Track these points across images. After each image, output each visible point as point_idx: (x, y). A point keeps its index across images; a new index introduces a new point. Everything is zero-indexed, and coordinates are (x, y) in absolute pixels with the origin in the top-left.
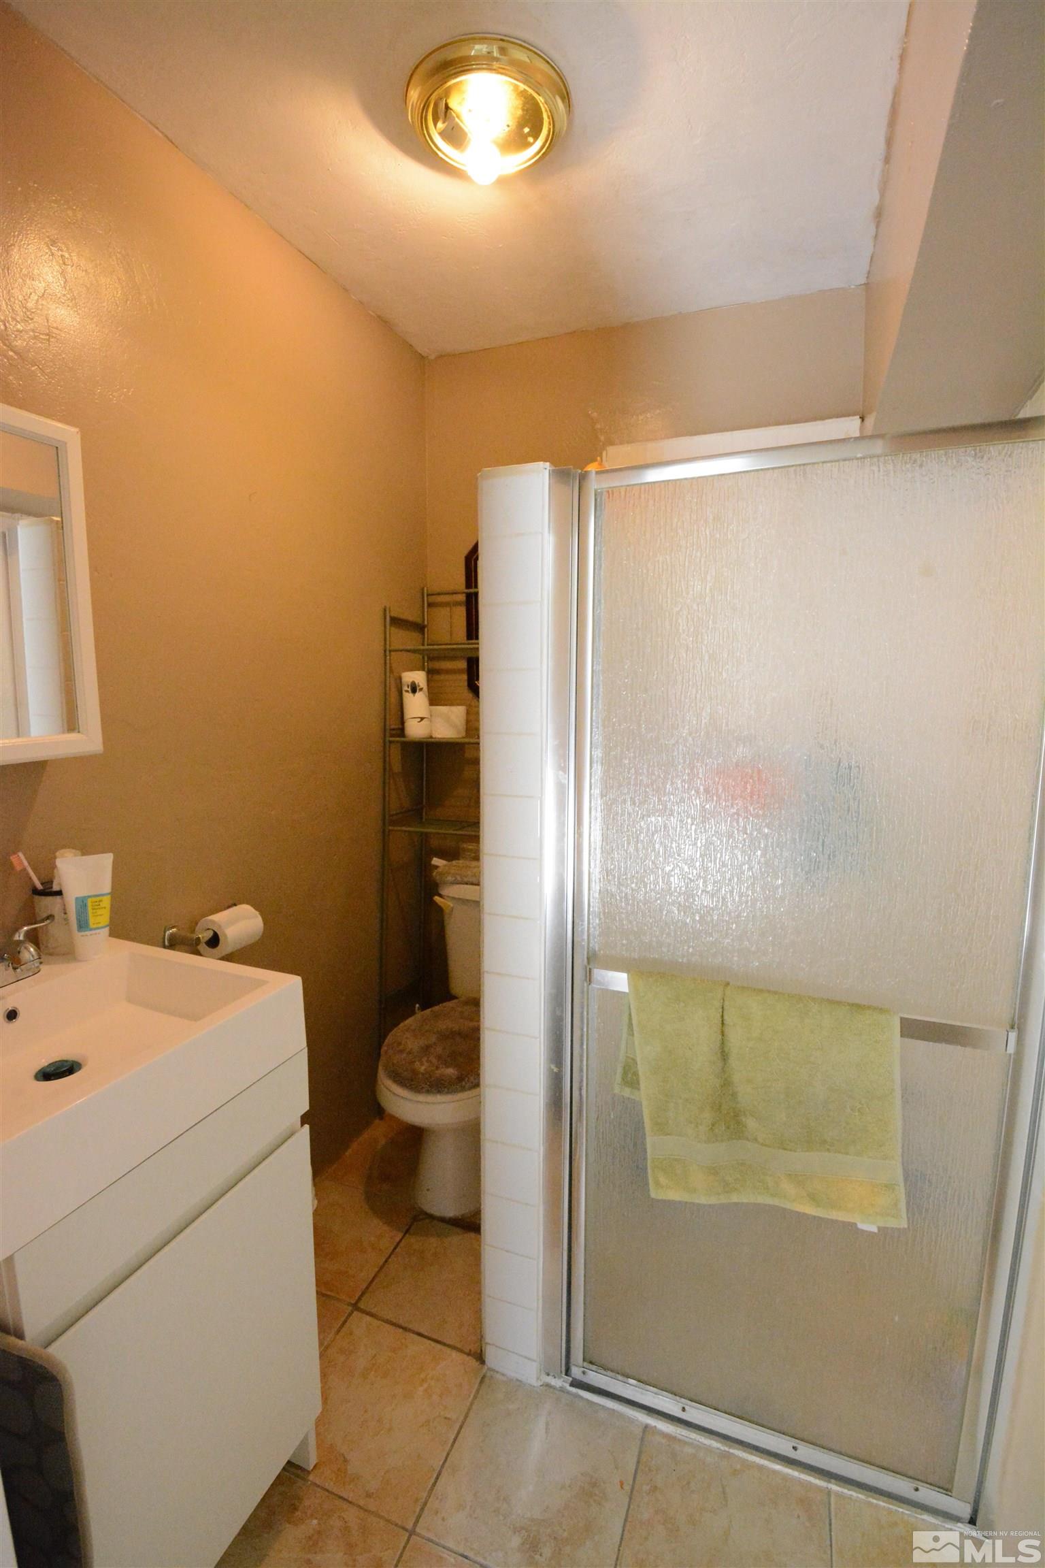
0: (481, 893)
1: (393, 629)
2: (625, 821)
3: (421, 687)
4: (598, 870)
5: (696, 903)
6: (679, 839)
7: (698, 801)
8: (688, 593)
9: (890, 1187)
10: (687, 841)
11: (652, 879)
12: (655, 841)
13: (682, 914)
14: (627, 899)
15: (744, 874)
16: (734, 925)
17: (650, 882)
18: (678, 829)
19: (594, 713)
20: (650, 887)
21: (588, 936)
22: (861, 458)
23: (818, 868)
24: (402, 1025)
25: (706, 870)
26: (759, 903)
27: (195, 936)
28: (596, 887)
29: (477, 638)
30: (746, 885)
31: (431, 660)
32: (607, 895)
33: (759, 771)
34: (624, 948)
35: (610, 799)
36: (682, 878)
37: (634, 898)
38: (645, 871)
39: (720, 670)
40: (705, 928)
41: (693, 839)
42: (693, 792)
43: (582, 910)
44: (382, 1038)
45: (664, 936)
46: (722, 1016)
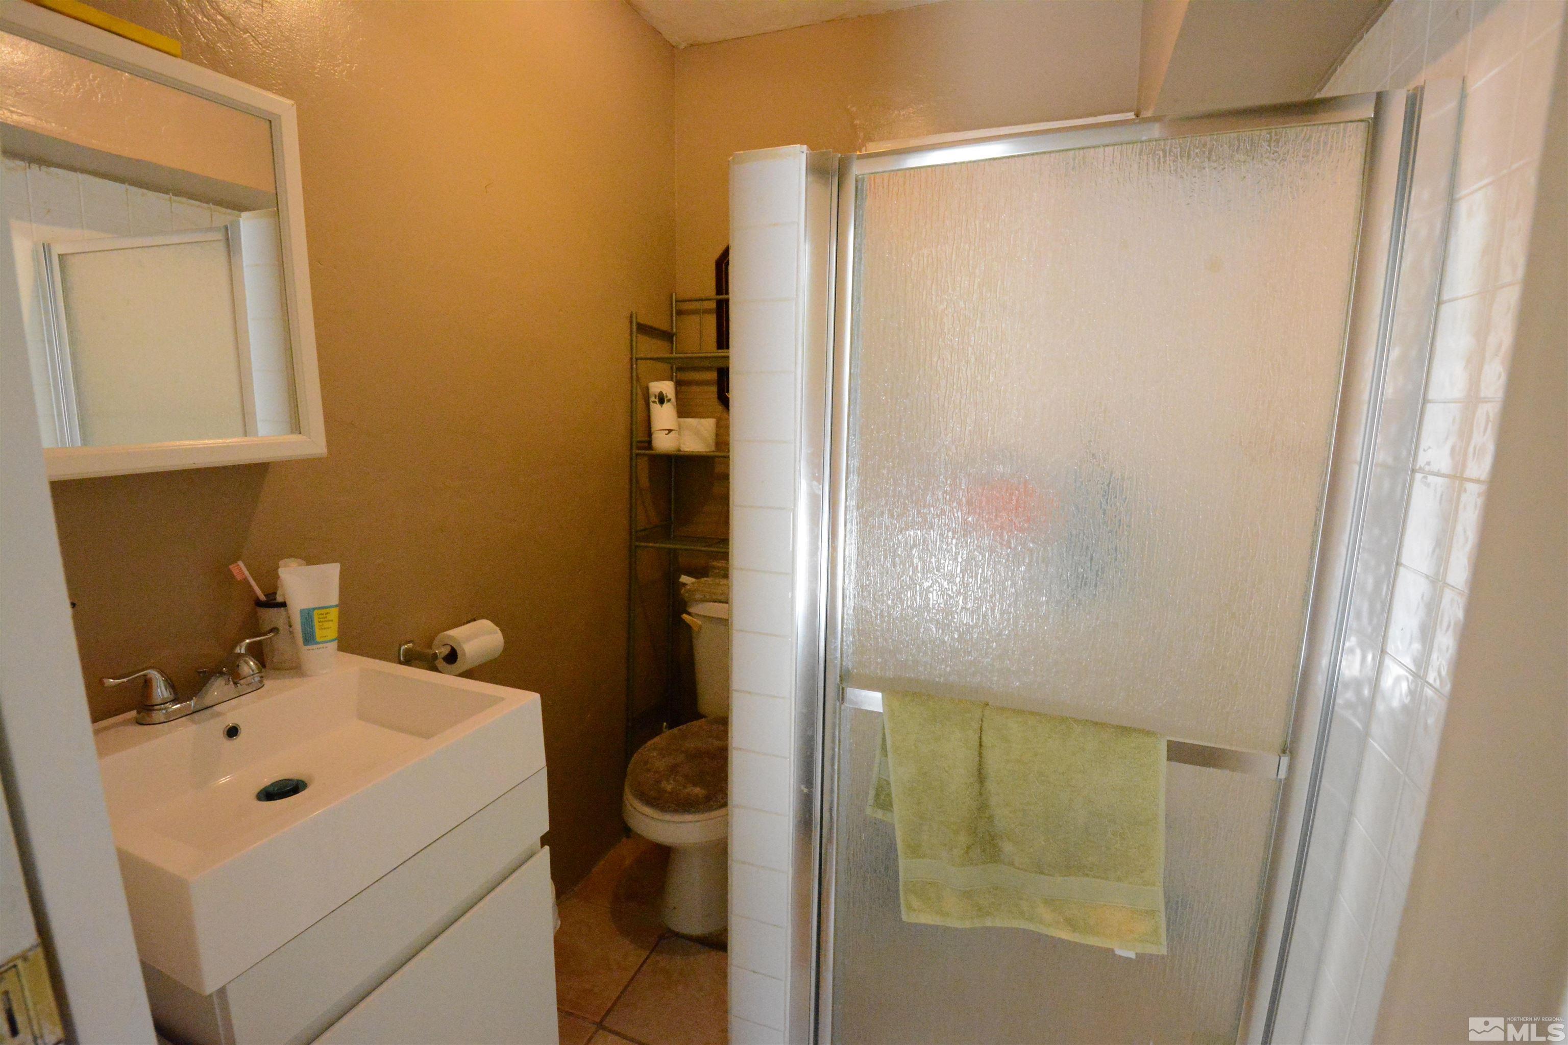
0: (730, 611)
1: (638, 335)
2: (881, 534)
3: (668, 398)
4: (852, 585)
5: (955, 620)
6: (938, 554)
7: (960, 514)
8: (954, 290)
9: (1151, 913)
10: (947, 556)
11: (909, 595)
12: (914, 556)
13: (940, 631)
14: (882, 616)
15: (1006, 591)
16: (995, 644)
17: (908, 599)
18: (938, 543)
19: (851, 420)
20: (907, 603)
21: (842, 654)
22: (1146, 141)
23: (1085, 584)
24: (649, 743)
25: (965, 585)
26: (1021, 620)
27: (431, 652)
28: (850, 603)
29: (728, 347)
30: (1008, 602)
31: (679, 371)
32: (862, 612)
33: (1026, 481)
34: (879, 667)
35: (866, 511)
36: (941, 594)
37: (890, 615)
38: (902, 587)
39: (987, 373)
40: (964, 646)
41: (954, 554)
42: (955, 504)
43: (835, 628)
44: (628, 755)
45: (921, 654)
46: (980, 738)
